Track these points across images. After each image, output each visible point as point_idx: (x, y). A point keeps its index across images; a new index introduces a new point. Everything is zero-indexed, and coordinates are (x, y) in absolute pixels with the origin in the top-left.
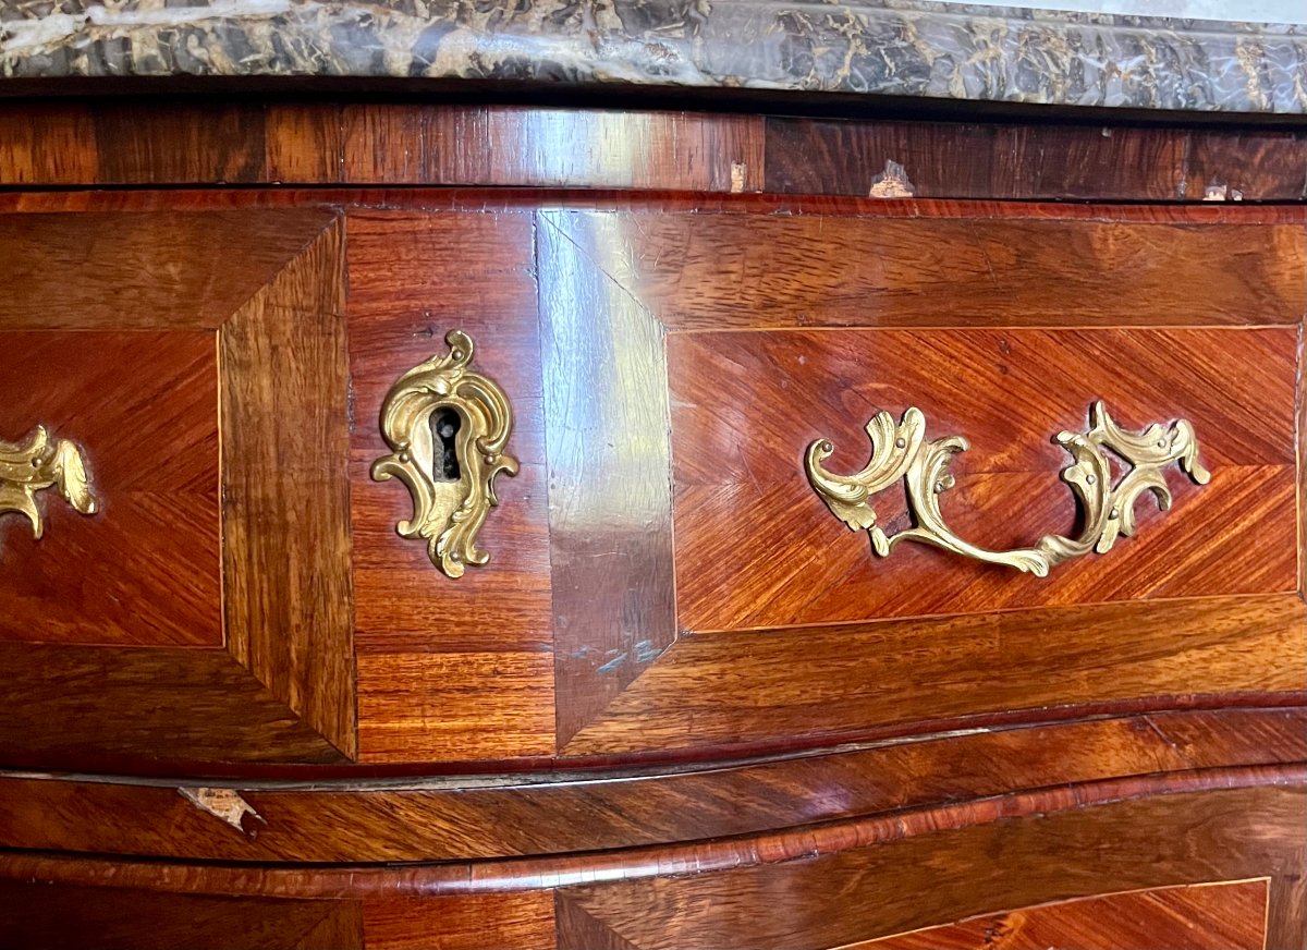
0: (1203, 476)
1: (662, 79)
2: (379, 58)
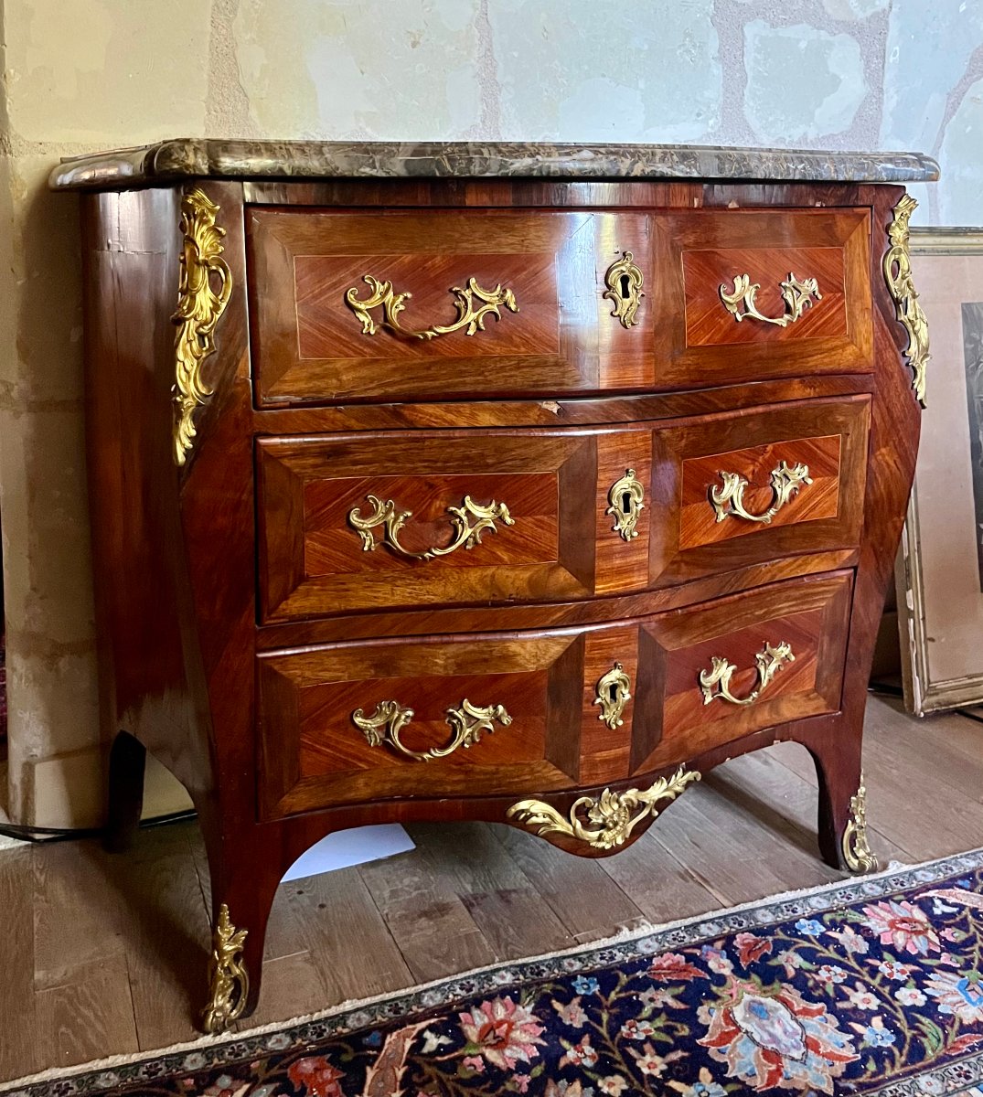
0: (820, 297)
1: (688, 175)
2: (619, 171)
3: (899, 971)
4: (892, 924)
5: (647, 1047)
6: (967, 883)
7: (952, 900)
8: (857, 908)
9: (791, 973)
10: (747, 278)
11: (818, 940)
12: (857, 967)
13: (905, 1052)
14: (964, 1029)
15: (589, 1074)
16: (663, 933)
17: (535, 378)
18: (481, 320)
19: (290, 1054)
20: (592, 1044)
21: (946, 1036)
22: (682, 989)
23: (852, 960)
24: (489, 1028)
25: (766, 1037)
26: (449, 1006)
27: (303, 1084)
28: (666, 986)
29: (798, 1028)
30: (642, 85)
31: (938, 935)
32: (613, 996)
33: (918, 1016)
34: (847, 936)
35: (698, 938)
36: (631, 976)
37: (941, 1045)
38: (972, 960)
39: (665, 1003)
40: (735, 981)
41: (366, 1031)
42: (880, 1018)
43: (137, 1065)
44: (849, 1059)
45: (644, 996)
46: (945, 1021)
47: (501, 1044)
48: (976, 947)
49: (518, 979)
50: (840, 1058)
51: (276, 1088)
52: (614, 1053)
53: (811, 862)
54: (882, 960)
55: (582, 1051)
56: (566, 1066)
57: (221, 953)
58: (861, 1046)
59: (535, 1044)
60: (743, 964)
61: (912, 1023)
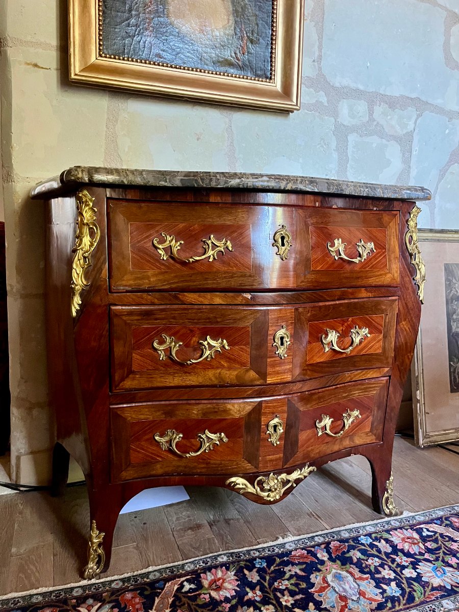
0: (375, 251)
1: (313, 191)
2: (280, 187)
3: (405, 561)
4: (403, 540)
5: (286, 592)
6: (439, 522)
7: (431, 529)
8: (388, 531)
9: (355, 560)
10: (340, 240)
11: (368, 545)
12: (386, 559)
13: (405, 598)
14: (433, 589)
15: (258, 604)
16: (298, 540)
17: (240, 282)
18: (215, 255)
19: (121, 590)
20: (260, 590)
21: (425, 592)
22: (304, 566)
23: (384, 555)
24: (214, 581)
25: (341, 589)
26: (197, 571)
27: (126, 604)
28: (297, 565)
29: (357, 586)
30: (301, 161)
31: (424, 545)
32: (272, 568)
33: (413, 582)
34: (382, 544)
35: (313, 543)
36: (282, 559)
37: (422, 596)
38: (439, 557)
39: (296, 572)
40: (329, 563)
41: (157, 581)
42: (395, 582)
43: (51, 592)
44: (379, 601)
45: (286, 569)
46: (425, 585)
47: (218, 589)
48: (441, 551)
49: (229, 559)
50: (375, 600)
51: (113, 605)
52: (270, 594)
53: (368, 510)
54: (397, 556)
55: (256, 593)
56: (247, 600)
57: (92, 543)
58: (385, 595)
59: (234, 589)
60: (333, 556)
61: (410, 585)
